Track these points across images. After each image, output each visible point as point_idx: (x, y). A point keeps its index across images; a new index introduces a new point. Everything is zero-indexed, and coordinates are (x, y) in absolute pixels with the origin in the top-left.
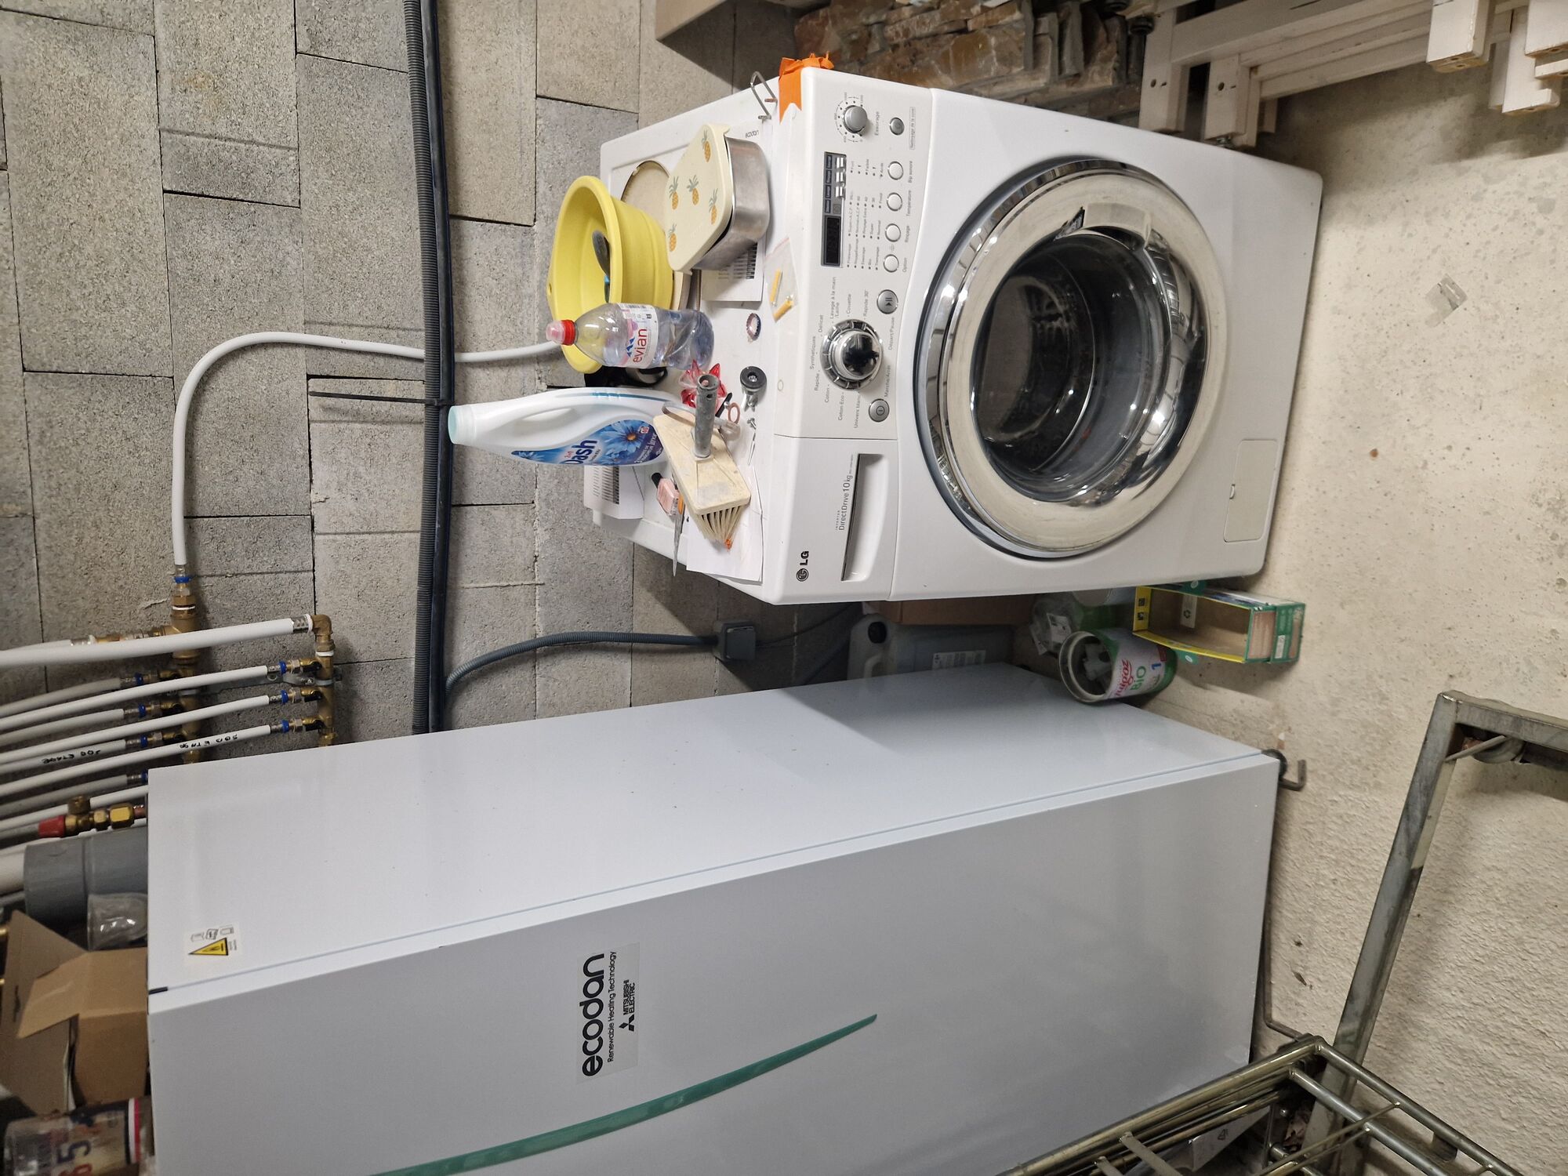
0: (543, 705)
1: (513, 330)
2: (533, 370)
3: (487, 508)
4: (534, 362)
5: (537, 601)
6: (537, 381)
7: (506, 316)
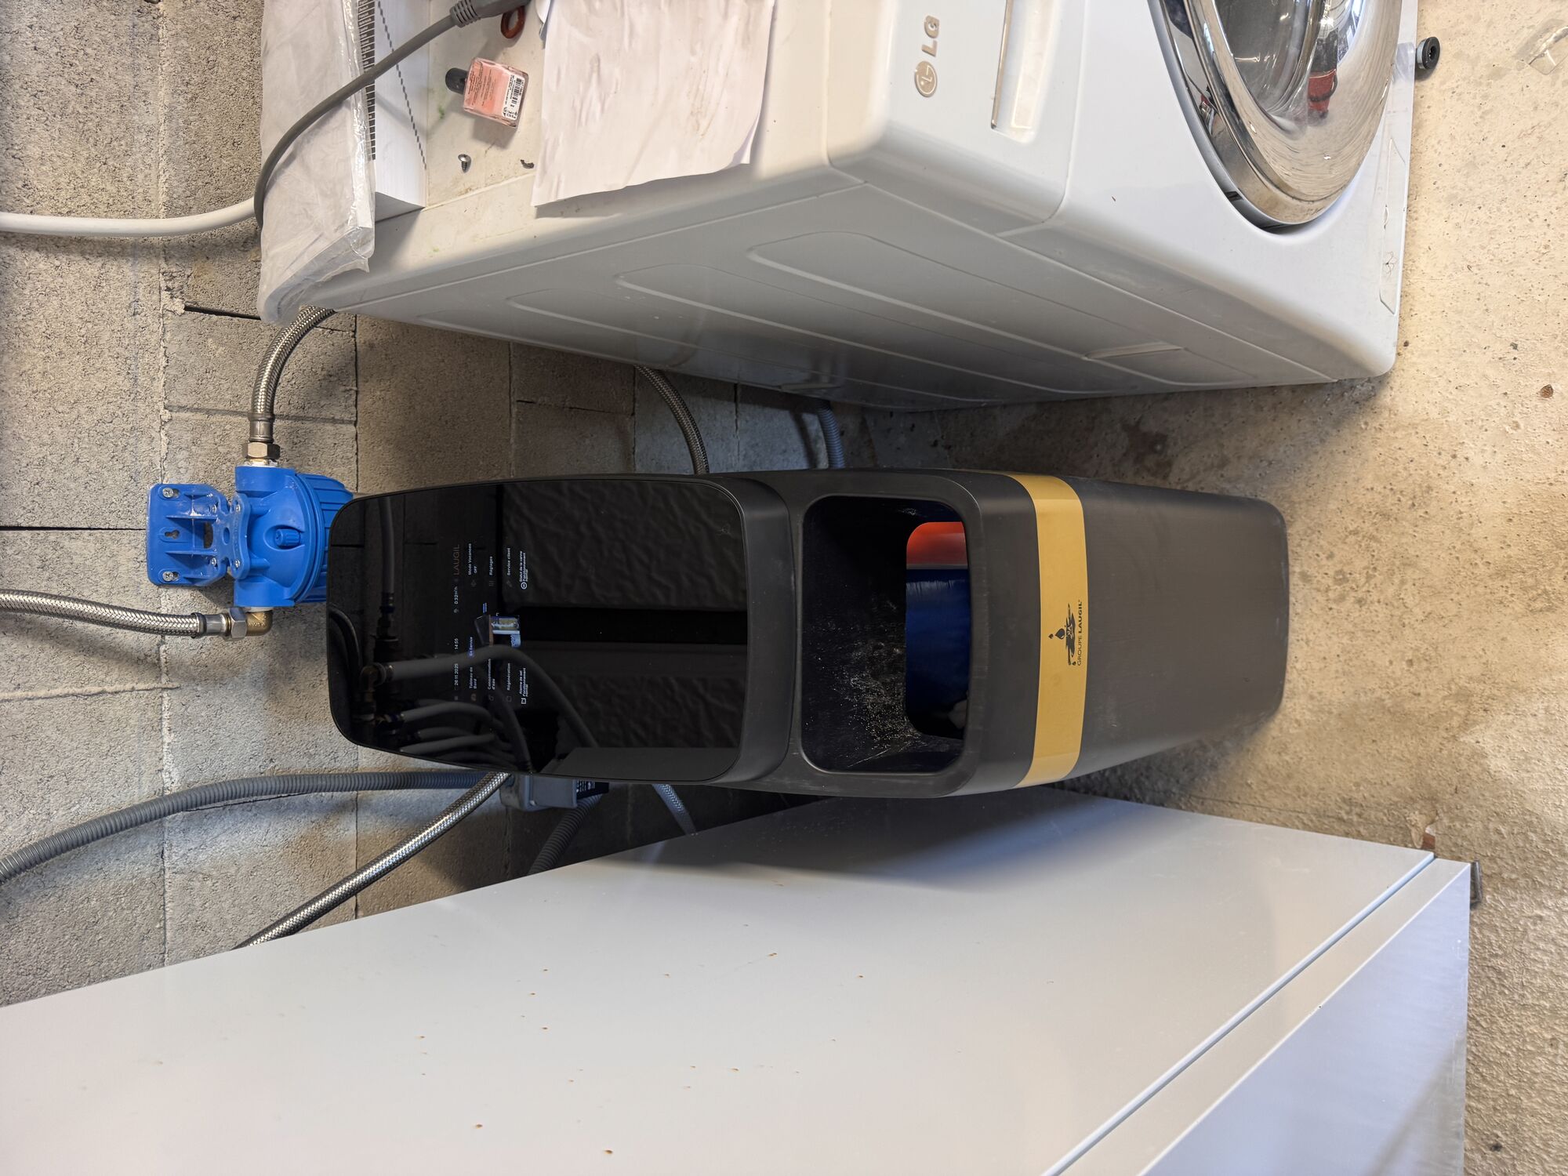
0: (182, 928)
1: (112, 189)
2: (154, 271)
3: (53, 536)
4: (157, 257)
5: (165, 723)
6: (165, 294)
7: (97, 158)
